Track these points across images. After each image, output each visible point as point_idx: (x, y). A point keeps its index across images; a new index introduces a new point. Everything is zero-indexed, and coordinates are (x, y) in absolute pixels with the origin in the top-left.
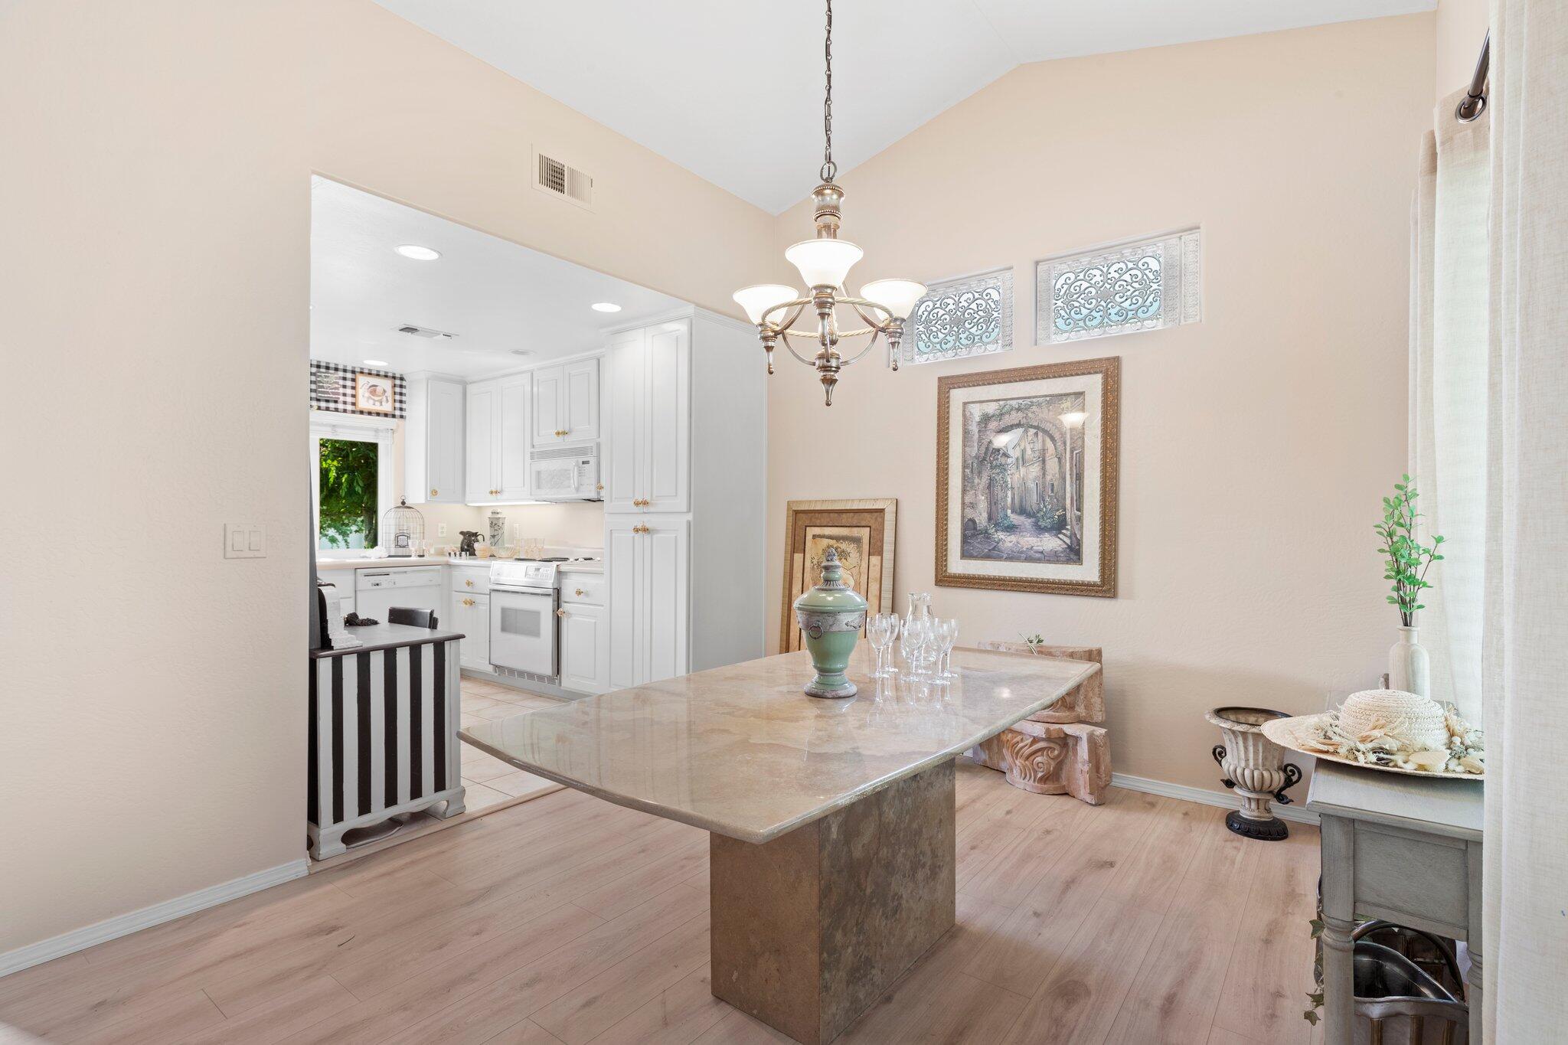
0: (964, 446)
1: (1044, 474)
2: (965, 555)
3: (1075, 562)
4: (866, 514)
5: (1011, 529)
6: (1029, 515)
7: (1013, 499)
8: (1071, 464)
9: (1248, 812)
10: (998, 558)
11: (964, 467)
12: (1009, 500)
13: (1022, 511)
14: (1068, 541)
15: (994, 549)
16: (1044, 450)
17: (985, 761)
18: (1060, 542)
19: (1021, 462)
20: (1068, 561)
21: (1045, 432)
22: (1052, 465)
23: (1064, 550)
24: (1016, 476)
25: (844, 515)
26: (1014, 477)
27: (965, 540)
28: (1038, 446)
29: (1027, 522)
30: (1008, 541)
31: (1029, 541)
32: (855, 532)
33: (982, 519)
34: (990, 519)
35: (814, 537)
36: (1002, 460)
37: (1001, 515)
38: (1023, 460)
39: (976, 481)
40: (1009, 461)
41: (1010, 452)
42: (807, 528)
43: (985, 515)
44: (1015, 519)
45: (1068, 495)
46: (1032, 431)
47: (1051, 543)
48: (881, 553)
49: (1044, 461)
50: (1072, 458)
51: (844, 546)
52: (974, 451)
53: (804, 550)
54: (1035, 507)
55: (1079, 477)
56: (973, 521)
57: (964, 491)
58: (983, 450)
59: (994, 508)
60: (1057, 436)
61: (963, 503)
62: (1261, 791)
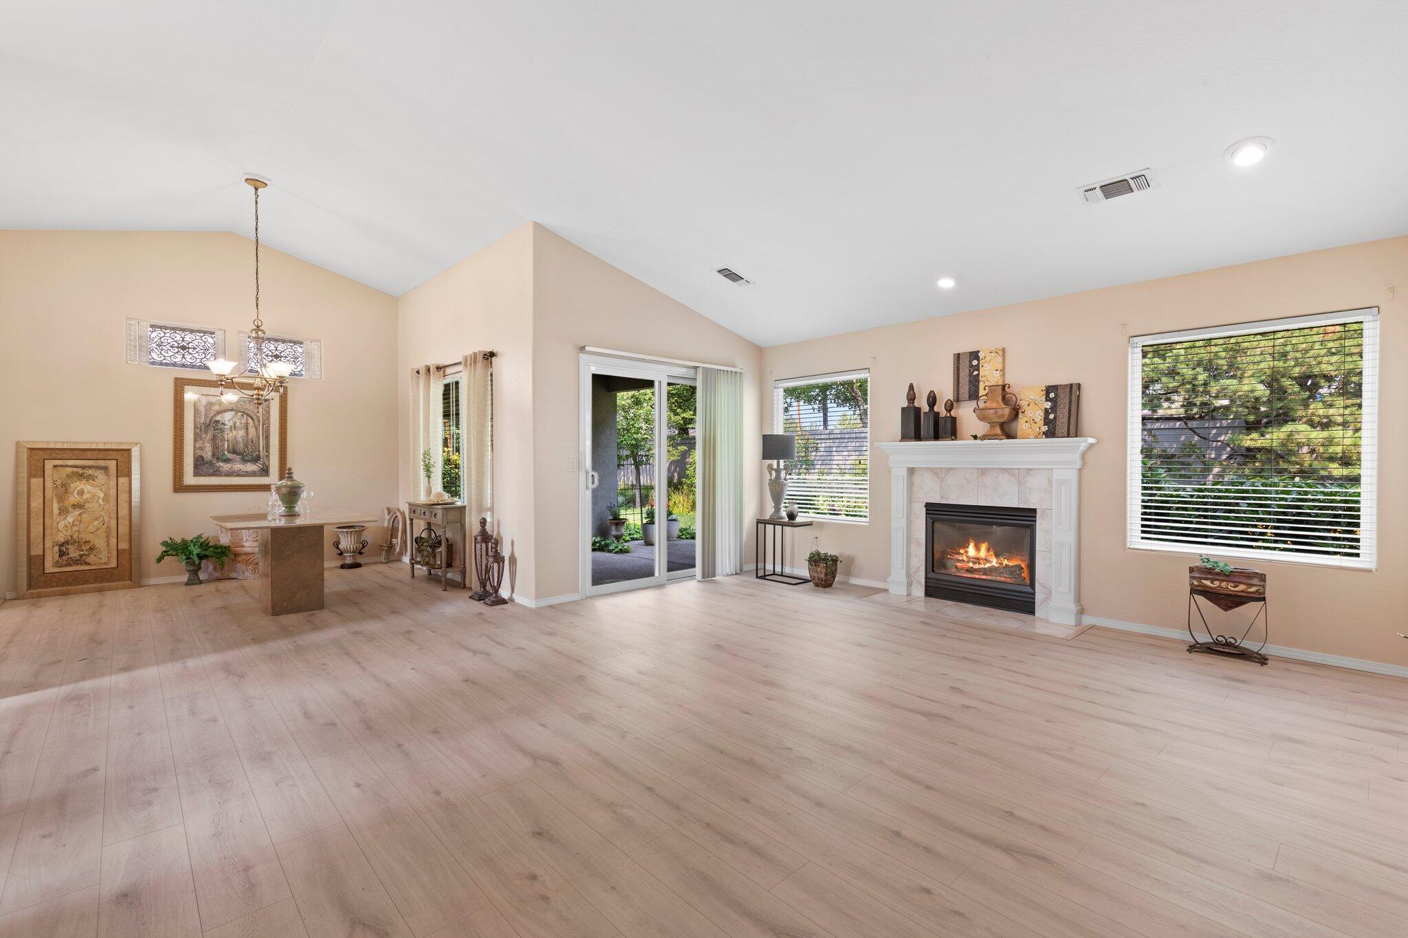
0: (195, 417)
1: (247, 435)
2: (196, 474)
3: (265, 476)
4: (112, 452)
5: (227, 461)
6: (238, 454)
7: (228, 446)
8: (263, 431)
9: (349, 561)
10: (220, 475)
11: (195, 427)
12: (226, 447)
13: (234, 452)
14: (261, 467)
15: (216, 471)
16: (247, 424)
17: (218, 577)
18: (257, 467)
19: (233, 428)
20: (261, 475)
21: (247, 415)
22: (252, 431)
23: (259, 470)
24: (230, 435)
25: (89, 452)
26: (229, 435)
27: (196, 466)
28: (244, 421)
29: (238, 458)
30: (225, 467)
31: (239, 466)
32: (102, 463)
33: (208, 455)
34: (213, 455)
35: (55, 466)
36: (222, 426)
37: (221, 454)
38: (234, 427)
39: (204, 436)
40: (226, 427)
41: (226, 422)
42: (45, 461)
43: (210, 454)
44: (230, 456)
45: (261, 445)
46: (240, 414)
47: (251, 467)
48: (129, 475)
49: (247, 429)
50: (263, 428)
51: (90, 472)
52: (203, 420)
53: (44, 476)
54: (242, 450)
55: (267, 437)
56: (202, 457)
57: (195, 441)
58: (208, 421)
59: (216, 450)
60: (255, 417)
61: (195, 447)
62: (353, 553)
